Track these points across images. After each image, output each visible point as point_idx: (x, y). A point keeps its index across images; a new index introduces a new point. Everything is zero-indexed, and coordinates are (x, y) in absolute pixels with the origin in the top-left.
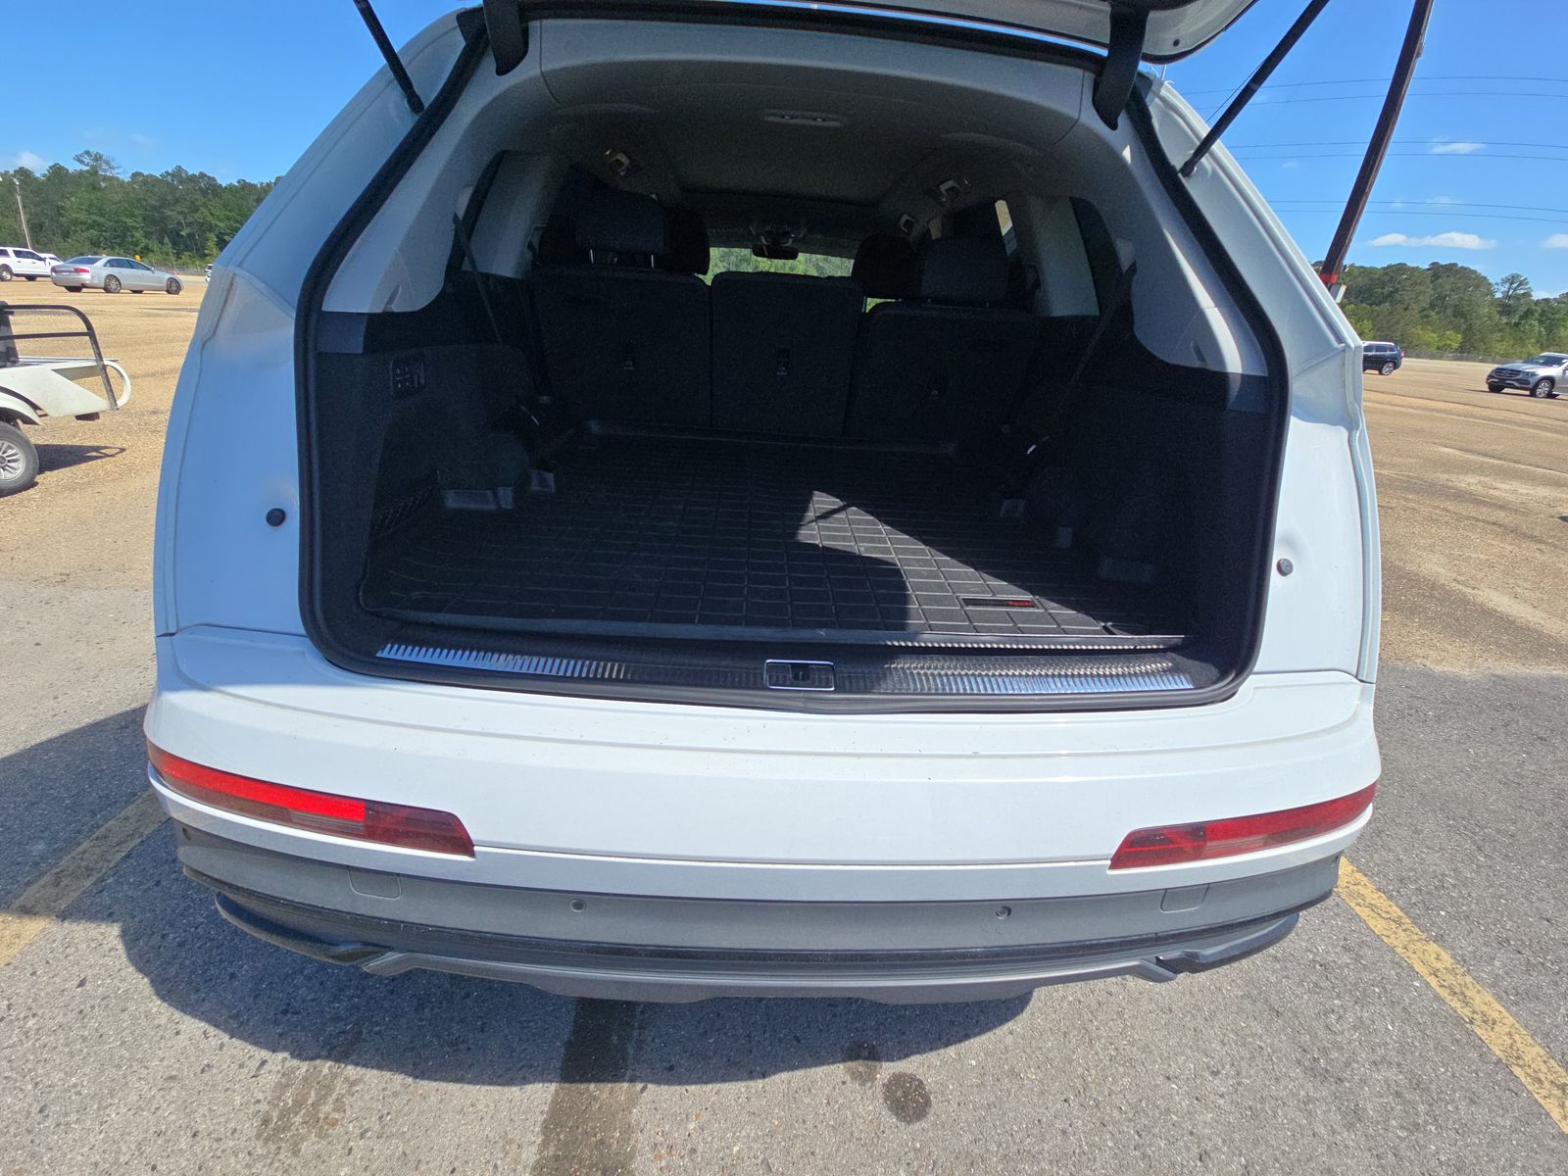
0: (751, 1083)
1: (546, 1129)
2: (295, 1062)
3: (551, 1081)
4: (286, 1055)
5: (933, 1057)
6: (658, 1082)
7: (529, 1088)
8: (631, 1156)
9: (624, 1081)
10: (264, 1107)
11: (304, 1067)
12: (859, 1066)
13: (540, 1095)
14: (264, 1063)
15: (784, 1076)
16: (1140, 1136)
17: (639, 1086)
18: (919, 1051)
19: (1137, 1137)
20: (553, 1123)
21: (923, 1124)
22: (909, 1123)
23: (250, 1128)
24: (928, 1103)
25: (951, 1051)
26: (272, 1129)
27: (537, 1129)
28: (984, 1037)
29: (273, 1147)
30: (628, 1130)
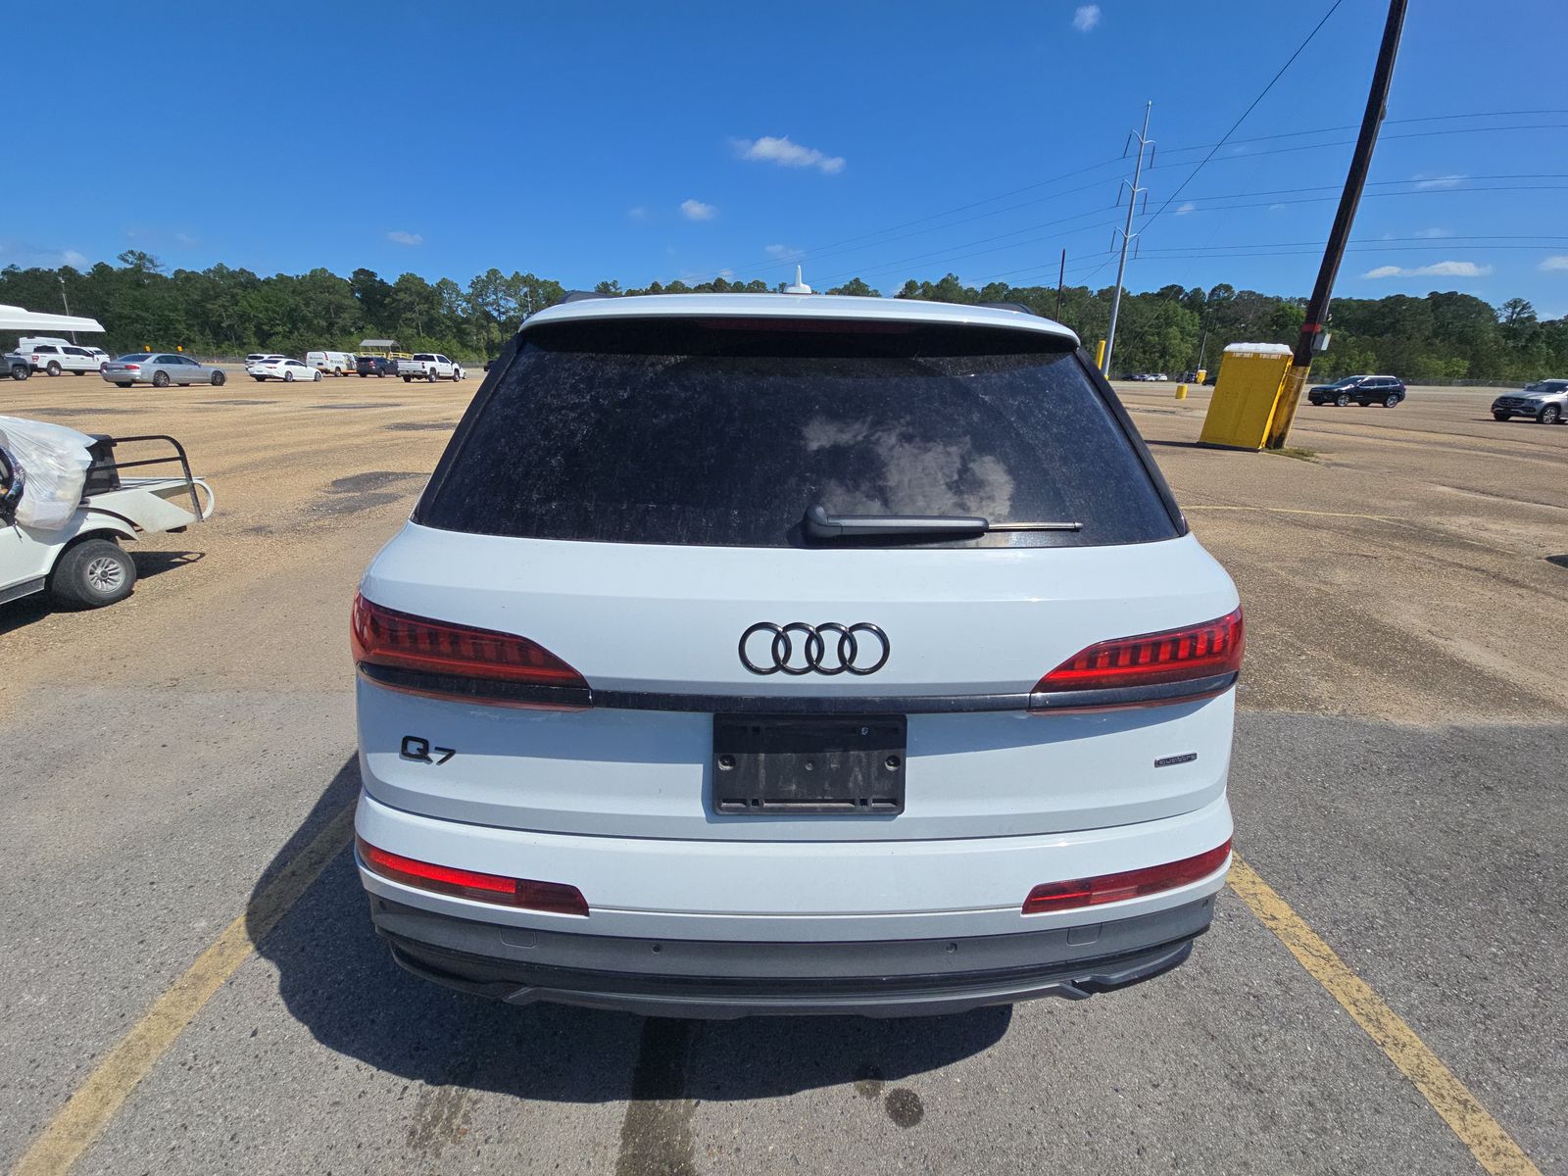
0: (781, 1099)
1: (625, 1135)
2: (430, 1087)
3: (625, 1099)
4: (421, 1081)
5: (925, 1077)
6: (709, 1098)
7: (609, 1104)
8: (691, 1154)
9: (681, 1098)
10: (410, 1122)
11: (437, 1090)
12: (867, 1084)
13: (617, 1110)
14: (406, 1088)
15: (807, 1092)
16: (1090, 1135)
17: (694, 1102)
18: (916, 1071)
19: (1087, 1136)
20: (630, 1130)
21: (917, 1128)
22: (906, 1127)
23: (402, 1138)
24: (921, 1112)
25: (941, 1072)
26: (419, 1138)
27: (618, 1135)
28: (967, 1060)
29: (420, 1152)
30: (687, 1134)
